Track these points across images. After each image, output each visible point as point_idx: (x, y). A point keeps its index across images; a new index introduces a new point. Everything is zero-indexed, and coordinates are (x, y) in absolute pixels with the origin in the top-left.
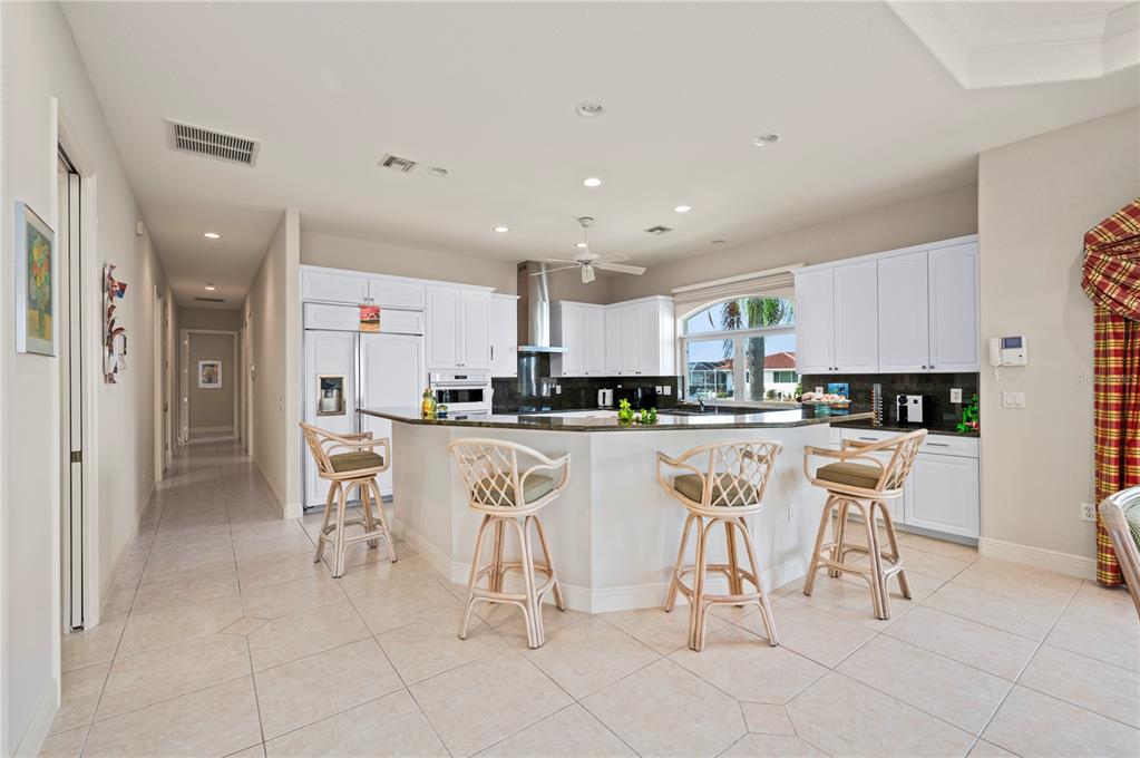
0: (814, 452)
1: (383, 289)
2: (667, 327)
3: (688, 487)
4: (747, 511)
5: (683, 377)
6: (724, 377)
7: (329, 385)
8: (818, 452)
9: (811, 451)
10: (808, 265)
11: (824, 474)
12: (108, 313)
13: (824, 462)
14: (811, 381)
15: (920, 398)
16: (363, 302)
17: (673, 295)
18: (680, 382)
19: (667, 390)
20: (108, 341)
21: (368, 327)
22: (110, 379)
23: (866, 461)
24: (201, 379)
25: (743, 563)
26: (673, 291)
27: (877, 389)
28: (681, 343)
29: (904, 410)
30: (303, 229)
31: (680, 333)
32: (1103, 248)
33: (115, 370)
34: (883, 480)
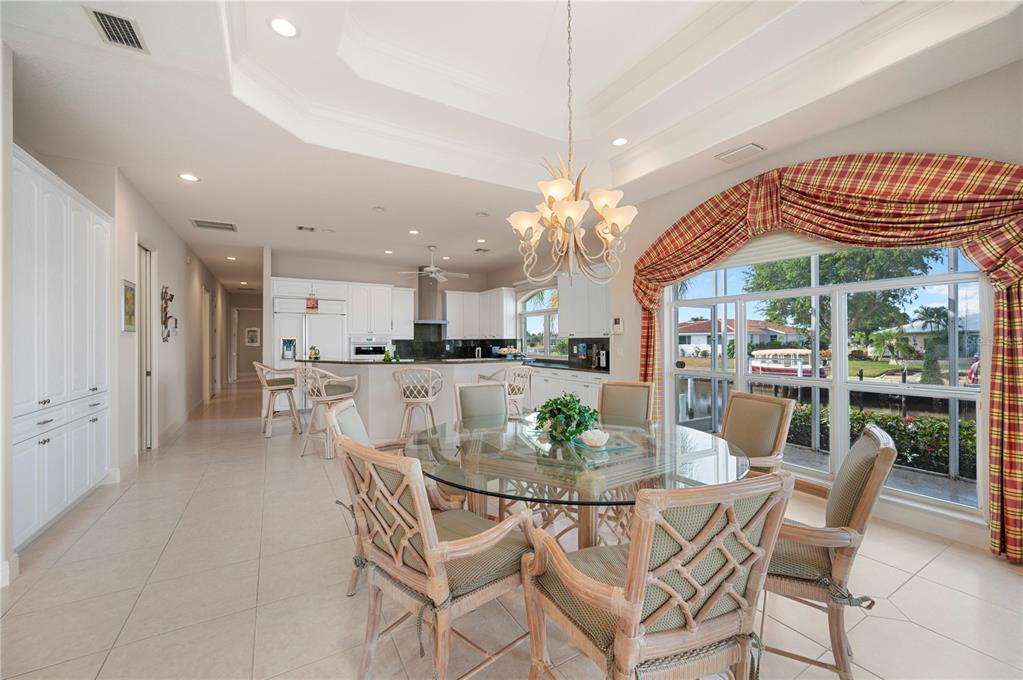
1: (319, 288)
2: (509, 307)
7: (289, 343)
12: (164, 310)
14: (572, 343)
16: (308, 296)
17: (514, 287)
20: (165, 322)
21: (311, 311)
22: (165, 340)
24: (246, 340)
26: (514, 284)
28: (521, 319)
30: (273, 255)
31: (520, 311)
32: (639, 272)
33: (168, 335)
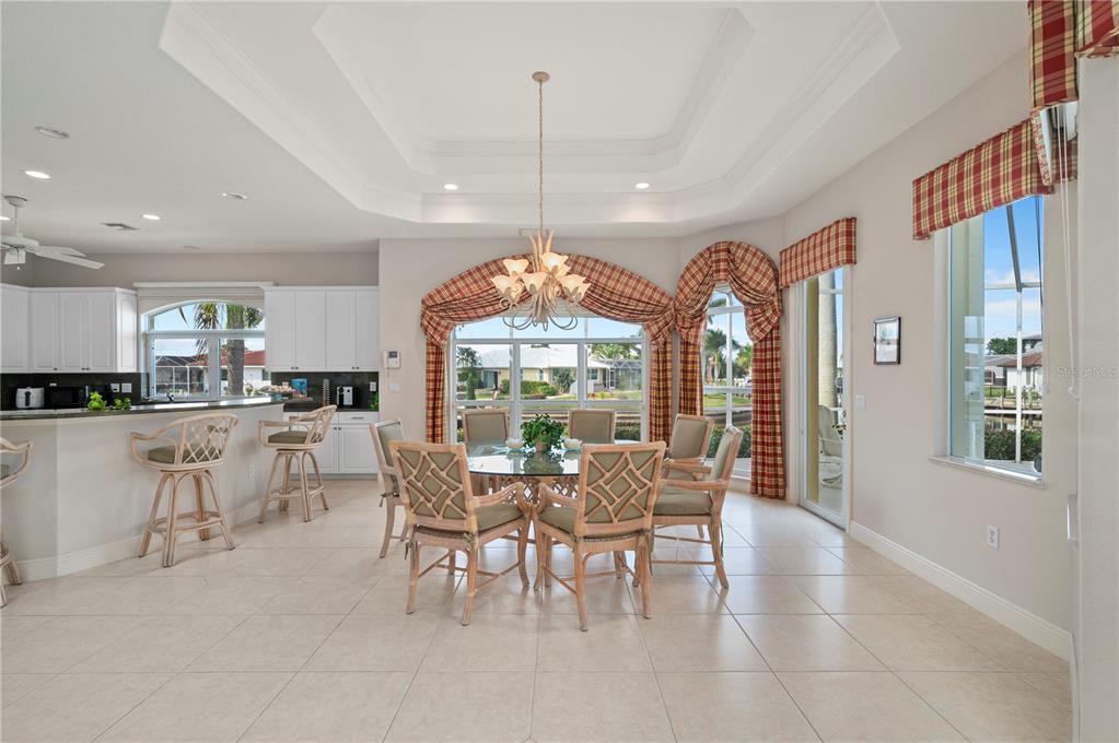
0: (266, 425)
2: (126, 321)
3: (160, 455)
4: (210, 464)
5: (148, 375)
6: (200, 374)
8: (268, 424)
9: (263, 424)
10: (277, 285)
11: (273, 439)
13: (274, 431)
14: (279, 378)
15: (351, 388)
17: (136, 289)
18: (143, 380)
19: (127, 388)
23: (299, 427)
25: (209, 506)
26: (136, 285)
27: (326, 382)
28: (144, 340)
29: (342, 397)
31: (144, 327)
32: (428, 308)
34: (309, 438)
